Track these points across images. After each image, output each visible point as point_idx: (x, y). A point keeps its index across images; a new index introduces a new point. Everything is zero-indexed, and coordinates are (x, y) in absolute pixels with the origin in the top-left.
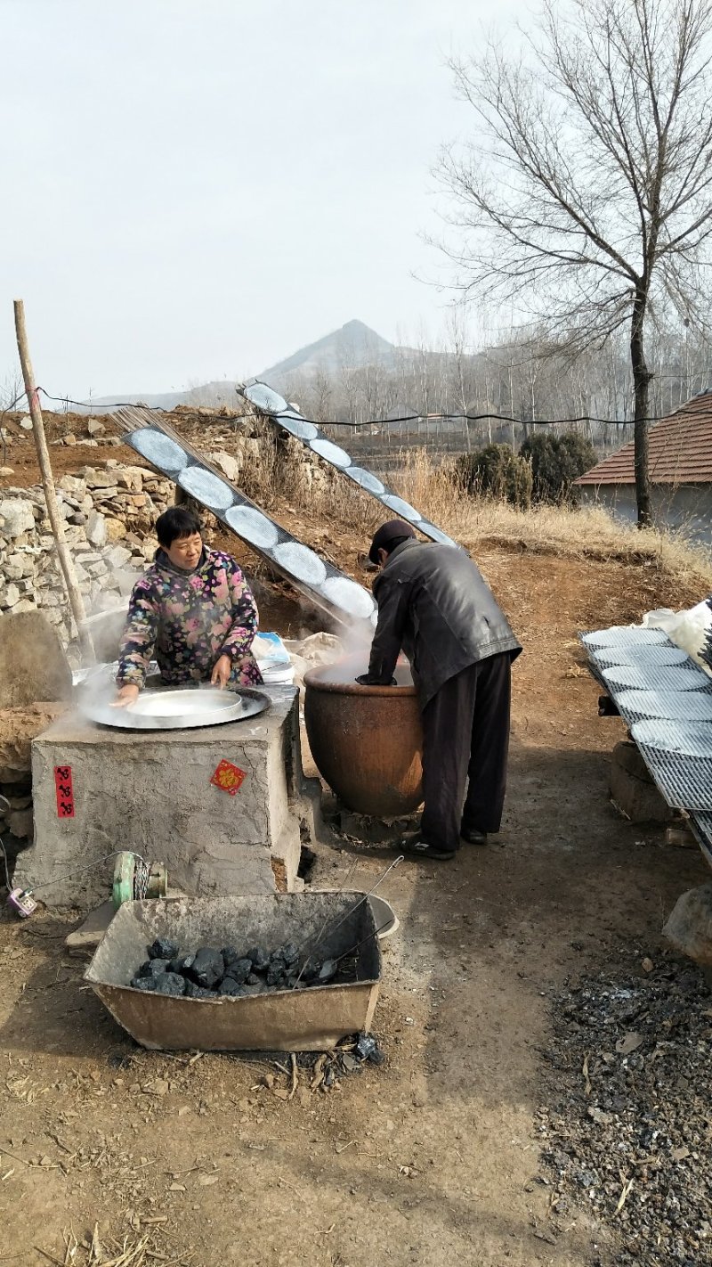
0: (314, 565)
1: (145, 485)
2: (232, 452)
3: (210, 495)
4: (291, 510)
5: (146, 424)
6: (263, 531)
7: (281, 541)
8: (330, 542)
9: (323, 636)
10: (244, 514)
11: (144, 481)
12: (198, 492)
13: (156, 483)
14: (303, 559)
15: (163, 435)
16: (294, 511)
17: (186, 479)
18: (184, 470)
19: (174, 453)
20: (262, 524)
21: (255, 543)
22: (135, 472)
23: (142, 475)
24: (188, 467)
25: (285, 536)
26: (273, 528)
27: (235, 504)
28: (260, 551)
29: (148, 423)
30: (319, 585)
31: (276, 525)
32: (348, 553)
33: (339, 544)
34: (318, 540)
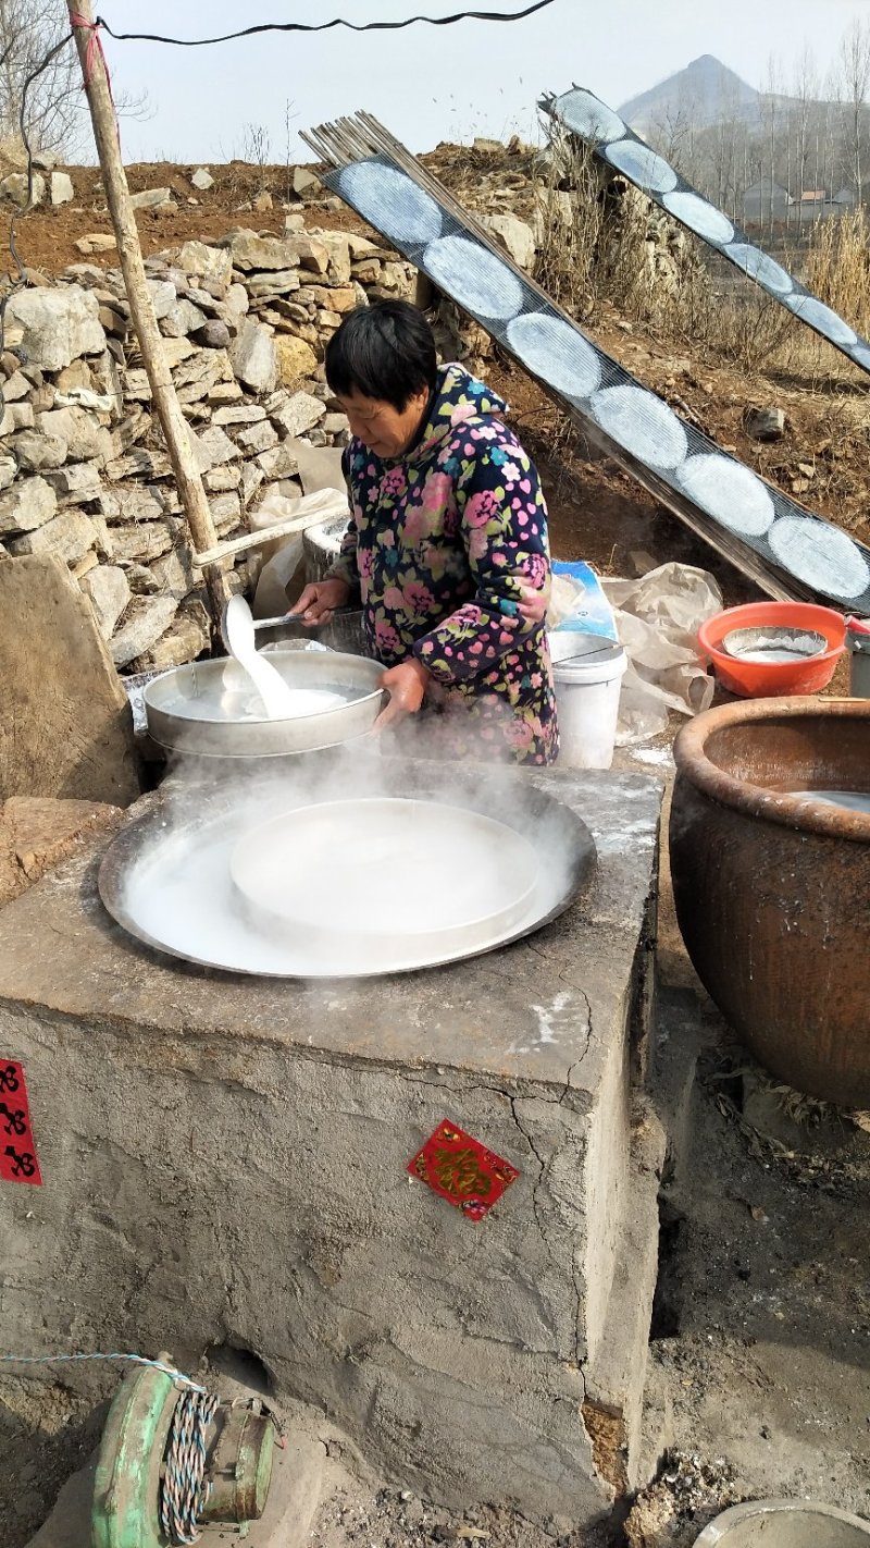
0: (664, 428)
1: (356, 268)
2: (524, 213)
3: (480, 294)
4: (622, 324)
5: (370, 153)
6: (574, 363)
7: (607, 383)
8: (693, 385)
9: (677, 571)
10: (541, 330)
11: (354, 261)
12: (459, 285)
13: (376, 264)
14: (647, 420)
15: (399, 174)
16: (627, 325)
17: (436, 259)
18: (436, 243)
19: (416, 210)
20: (573, 347)
21: (559, 386)
22: (337, 241)
23: (350, 248)
24: (442, 236)
25: (615, 374)
26: (593, 357)
27: (525, 310)
28: (568, 403)
29: (374, 151)
30: (673, 471)
31: (598, 351)
32: (725, 406)
33: (709, 387)
34: (672, 382)
